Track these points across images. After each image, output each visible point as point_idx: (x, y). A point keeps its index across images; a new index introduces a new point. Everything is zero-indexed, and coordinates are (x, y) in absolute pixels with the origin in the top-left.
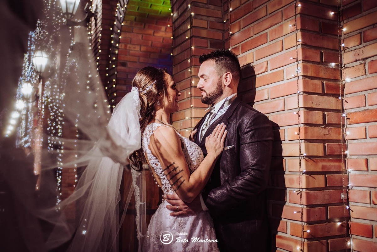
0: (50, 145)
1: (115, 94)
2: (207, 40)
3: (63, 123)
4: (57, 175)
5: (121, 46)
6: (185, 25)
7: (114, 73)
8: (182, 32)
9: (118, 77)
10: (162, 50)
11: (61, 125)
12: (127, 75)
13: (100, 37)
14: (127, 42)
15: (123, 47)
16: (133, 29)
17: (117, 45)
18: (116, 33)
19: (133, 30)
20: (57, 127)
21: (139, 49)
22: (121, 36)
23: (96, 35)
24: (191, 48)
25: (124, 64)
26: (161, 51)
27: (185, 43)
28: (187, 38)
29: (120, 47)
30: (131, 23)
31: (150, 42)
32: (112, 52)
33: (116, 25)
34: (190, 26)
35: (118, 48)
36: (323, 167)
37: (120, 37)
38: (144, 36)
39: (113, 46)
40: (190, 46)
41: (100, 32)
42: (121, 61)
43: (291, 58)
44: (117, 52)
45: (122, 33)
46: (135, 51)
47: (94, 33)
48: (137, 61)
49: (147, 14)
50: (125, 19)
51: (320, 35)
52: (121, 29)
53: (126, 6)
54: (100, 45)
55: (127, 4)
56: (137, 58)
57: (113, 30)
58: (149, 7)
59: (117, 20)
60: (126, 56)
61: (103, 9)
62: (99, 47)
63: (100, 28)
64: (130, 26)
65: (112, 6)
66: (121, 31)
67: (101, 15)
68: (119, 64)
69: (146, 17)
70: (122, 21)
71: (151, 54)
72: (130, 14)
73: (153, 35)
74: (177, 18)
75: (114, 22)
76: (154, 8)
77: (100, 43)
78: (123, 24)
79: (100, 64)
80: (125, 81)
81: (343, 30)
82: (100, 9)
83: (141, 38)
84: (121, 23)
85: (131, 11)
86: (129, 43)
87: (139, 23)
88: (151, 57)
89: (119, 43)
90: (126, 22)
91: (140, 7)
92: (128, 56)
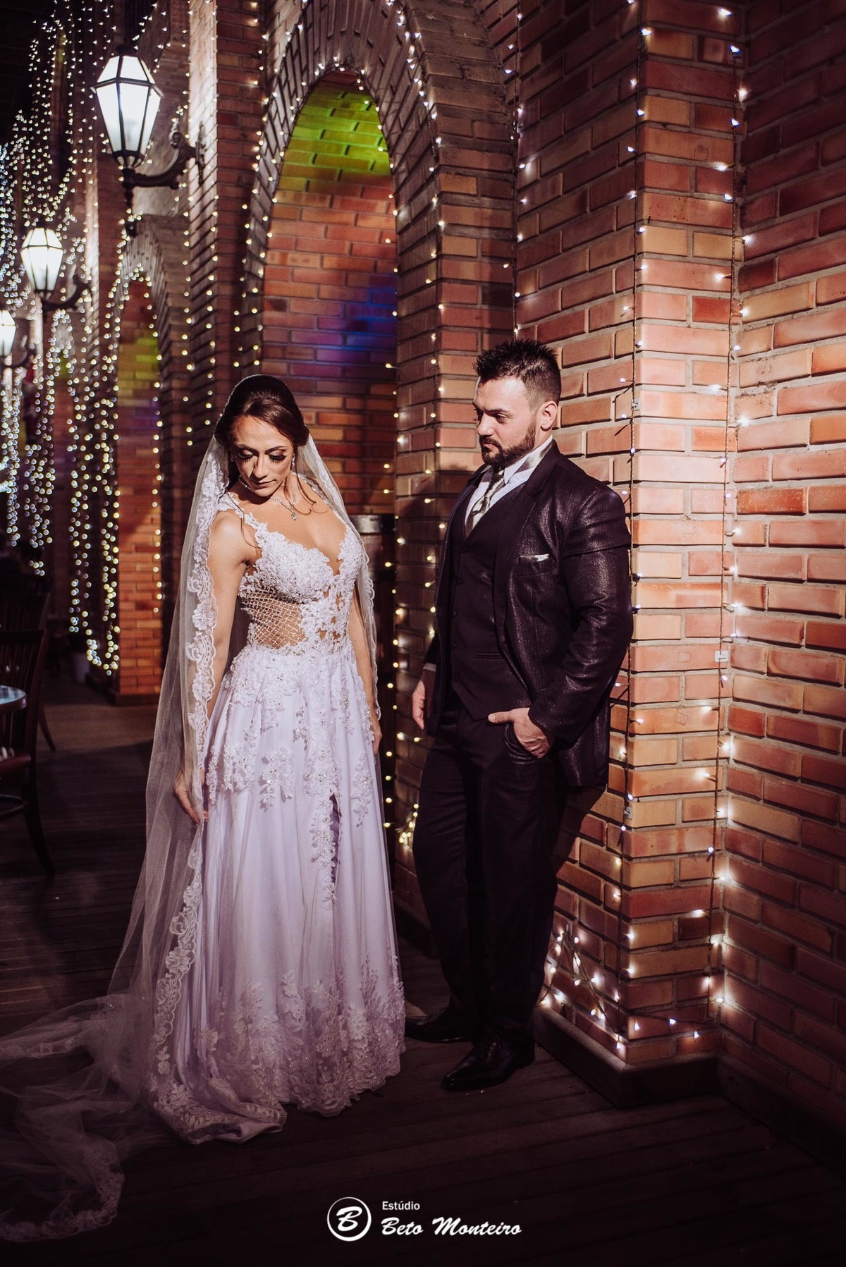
0: (79, 494)
2: (474, 287)
3: (116, 437)
4: (105, 578)
5: (273, 257)
6: (426, 245)
7: (256, 329)
8: (418, 262)
9: (265, 338)
10: (379, 264)
11: (109, 441)
12: (290, 333)
13: (212, 218)
14: (287, 245)
15: (277, 261)
16: (301, 211)
17: (263, 254)
18: (257, 221)
19: (301, 216)
20: (98, 447)
21: (318, 265)
22: (272, 231)
23: (203, 209)
24: (438, 309)
25: (280, 305)
26: (375, 266)
27: (425, 292)
28: (428, 281)
29: (268, 261)
30: (297, 196)
31: (347, 244)
32: (247, 268)
33: (258, 197)
34: (437, 253)
35: (263, 262)
36: (679, 599)
37: (270, 235)
38: (331, 227)
39: (250, 253)
40: (435, 302)
41: (212, 205)
42: (271, 297)
43: (622, 378)
44: (261, 272)
45: (274, 223)
46: (309, 268)
47: (197, 202)
48: (315, 295)
49: (338, 172)
50: (281, 186)
51: (689, 327)
52: (271, 213)
53: (282, 154)
54: (216, 240)
55: (286, 148)
56: (314, 287)
57: (249, 211)
58: (342, 154)
59: (258, 183)
60: (285, 284)
61: (221, 138)
62: (213, 247)
63: (213, 195)
64: (294, 205)
65: (243, 129)
66: (270, 218)
67: (216, 157)
68: (266, 305)
69: (336, 179)
70: (273, 191)
71: (351, 276)
72: (294, 172)
73: (356, 225)
74: (406, 224)
75: (253, 189)
76: (356, 155)
77: (216, 237)
78: (275, 200)
79: (216, 293)
80: (284, 349)
81: (741, 312)
82: (211, 139)
83: (322, 233)
84: (271, 196)
85: (297, 167)
86: (293, 247)
87: (318, 195)
88: (350, 283)
89: (266, 249)
90: (284, 195)
91: (320, 154)
92: (291, 284)
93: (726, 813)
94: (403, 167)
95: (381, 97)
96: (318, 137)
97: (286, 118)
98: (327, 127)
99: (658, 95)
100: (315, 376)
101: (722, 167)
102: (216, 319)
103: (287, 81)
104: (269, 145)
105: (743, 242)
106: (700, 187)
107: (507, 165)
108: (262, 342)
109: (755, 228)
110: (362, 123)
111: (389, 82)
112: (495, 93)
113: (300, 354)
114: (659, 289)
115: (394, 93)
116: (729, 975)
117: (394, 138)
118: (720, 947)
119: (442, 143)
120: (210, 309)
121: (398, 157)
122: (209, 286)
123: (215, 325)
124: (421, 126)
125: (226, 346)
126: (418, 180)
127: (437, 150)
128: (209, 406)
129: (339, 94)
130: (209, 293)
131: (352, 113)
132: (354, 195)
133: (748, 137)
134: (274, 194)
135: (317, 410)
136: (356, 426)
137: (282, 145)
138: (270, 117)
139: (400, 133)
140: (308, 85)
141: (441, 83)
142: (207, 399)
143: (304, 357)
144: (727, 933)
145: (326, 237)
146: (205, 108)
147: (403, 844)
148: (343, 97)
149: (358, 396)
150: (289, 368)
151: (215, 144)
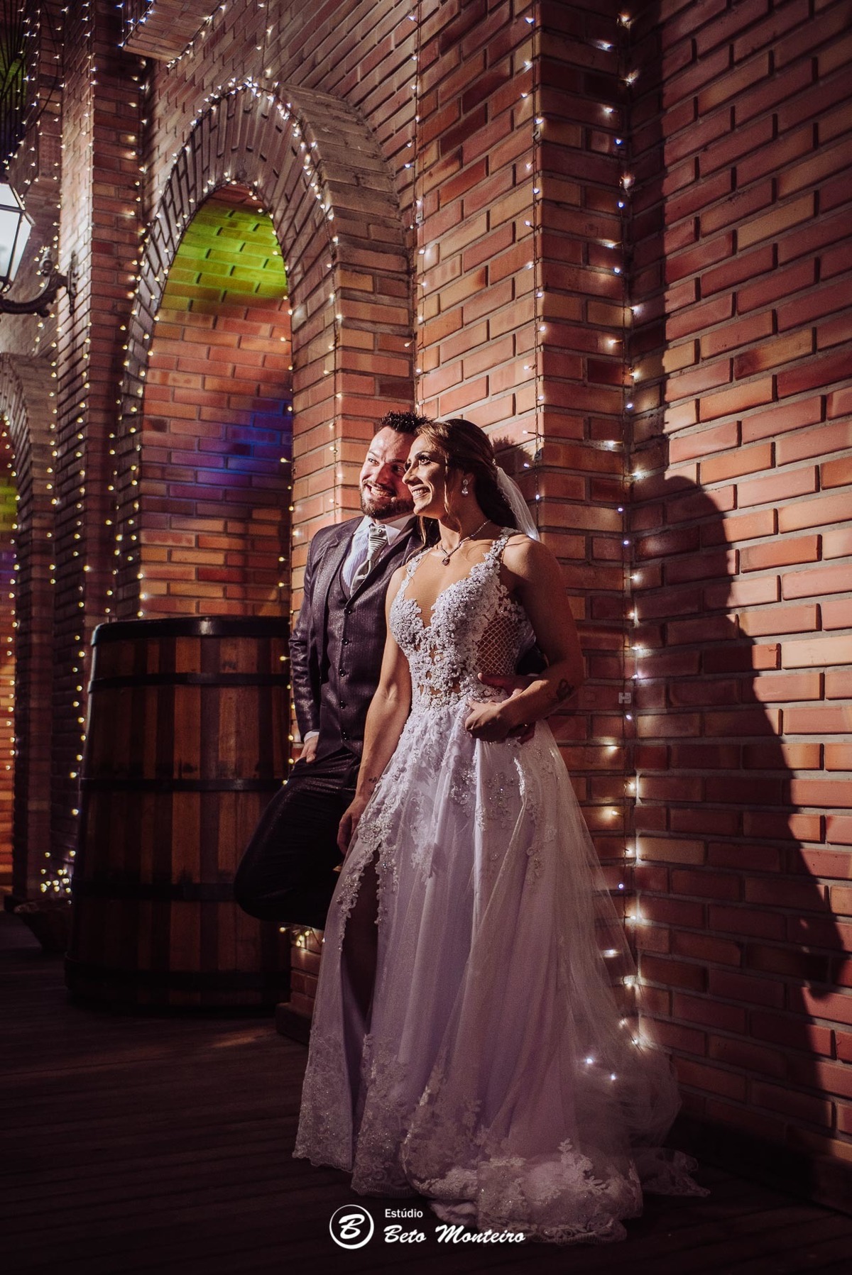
1: (137, 506)
2: (372, 378)
5: (153, 376)
6: (323, 340)
7: (134, 449)
8: (315, 356)
9: (144, 458)
10: (262, 387)
12: (170, 454)
13: (84, 346)
14: (168, 365)
15: (157, 380)
16: (184, 330)
17: (143, 374)
18: (136, 341)
19: (184, 334)
21: (199, 386)
22: (153, 349)
23: (74, 338)
24: (335, 397)
25: (159, 426)
26: (258, 389)
27: (321, 384)
28: (326, 372)
29: (149, 380)
30: (180, 315)
31: (230, 366)
32: (124, 390)
33: (137, 317)
34: (334, 345)
35: (143, 382)
37: (151, 353)
38: (214, 349)
39: (128, 374)
40: (333, 393)
41: (84, 333)
42: (151, 417)
43: (525, 432)
44: (140, 392)
45: (155, 342)
46: (190, 388)
47: (67, 332)
48: (195, 416)
49: (223, 292)
50: (163, 305)
51: (585, 386)
52: (153, 331)
53: (166, 272)
54: (88, 367)
55: (170, 266)
56: (195, 408)
57: (127, 332)
58: (227, 275)
59: (139, 304)
60: (166, 404)
61: (94, 266)
62: (85, 374)
63: (86, 322)
64: (176, 324)
65: (118, 258)
66: (152, 337)
67: (89, 285)
68: (145, 423)
69: (220, 299)
70: (155, 309)
71: (233, 399)
72: (178, 291)
73: (239, 347)
74: (301, 322)
75: (132, 310)
76: (241, 276)
77: (88, 364)
78: (157, 319)
79: (87, 421)
80: (163, 470)
81: (633, 374)
82: (84, 267)
83: (204, 355)
84: (153, 314)
85: (181, 285)
86: (174, 368)
87: (201, 315)
88: (231, 406)
89: (147, 368)
90: (167, 314)
91: (204, 273)
92: (171, 404)
93: (635, 853)
94: (299, 269)
95: (275, 206)
96: (204, 256)
97: (171, 237)
98: (213, 247)
99: (552, 177)
100: (196, 499)
101: (611, 245)
102: (86, 447)
103: (172, 201)
104: (151, 266)
105: (632, 311)
106: (591, 261)
107: (402, 266)
108: (141, 462)
109: (643, 298)
110: (248, 243)
111: (283, 191)
112: (388, 201)
113: (181, 476)
114: (558, 350)
115: (288, 201)
116: (643, 1016)
117: (288, 243)
118: (633, 989)
119: (339, 242)
120: (81, 437)
121: (293, 260)
122: (80, 414)
123: (87, 452)
124: (317, 229)
125: (96, 475)
126: (314, 278)
127: (334, 249)
128: (78, 536)
129: (227, 212)
130: (80, 420)
131: (239, 233)
132: (238, 317)
133: (633, 219)
134: (156, 313)
135: (197, 533)
136: (238, 551)
137: (166, 263)
138: (153, 238)
139: (295, 237)
140: (196, 202)
141: (336, 188)
142: (77, 530)
143: (183, 479)
144: (639, 974)
145: (208, 358)
146: (78, 238)
147: (300, 947)
148: (231, 215)
149: (241, 520)
150: (168, 489)
151: (90, 271)
